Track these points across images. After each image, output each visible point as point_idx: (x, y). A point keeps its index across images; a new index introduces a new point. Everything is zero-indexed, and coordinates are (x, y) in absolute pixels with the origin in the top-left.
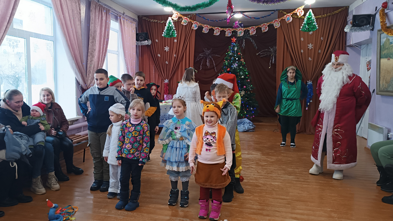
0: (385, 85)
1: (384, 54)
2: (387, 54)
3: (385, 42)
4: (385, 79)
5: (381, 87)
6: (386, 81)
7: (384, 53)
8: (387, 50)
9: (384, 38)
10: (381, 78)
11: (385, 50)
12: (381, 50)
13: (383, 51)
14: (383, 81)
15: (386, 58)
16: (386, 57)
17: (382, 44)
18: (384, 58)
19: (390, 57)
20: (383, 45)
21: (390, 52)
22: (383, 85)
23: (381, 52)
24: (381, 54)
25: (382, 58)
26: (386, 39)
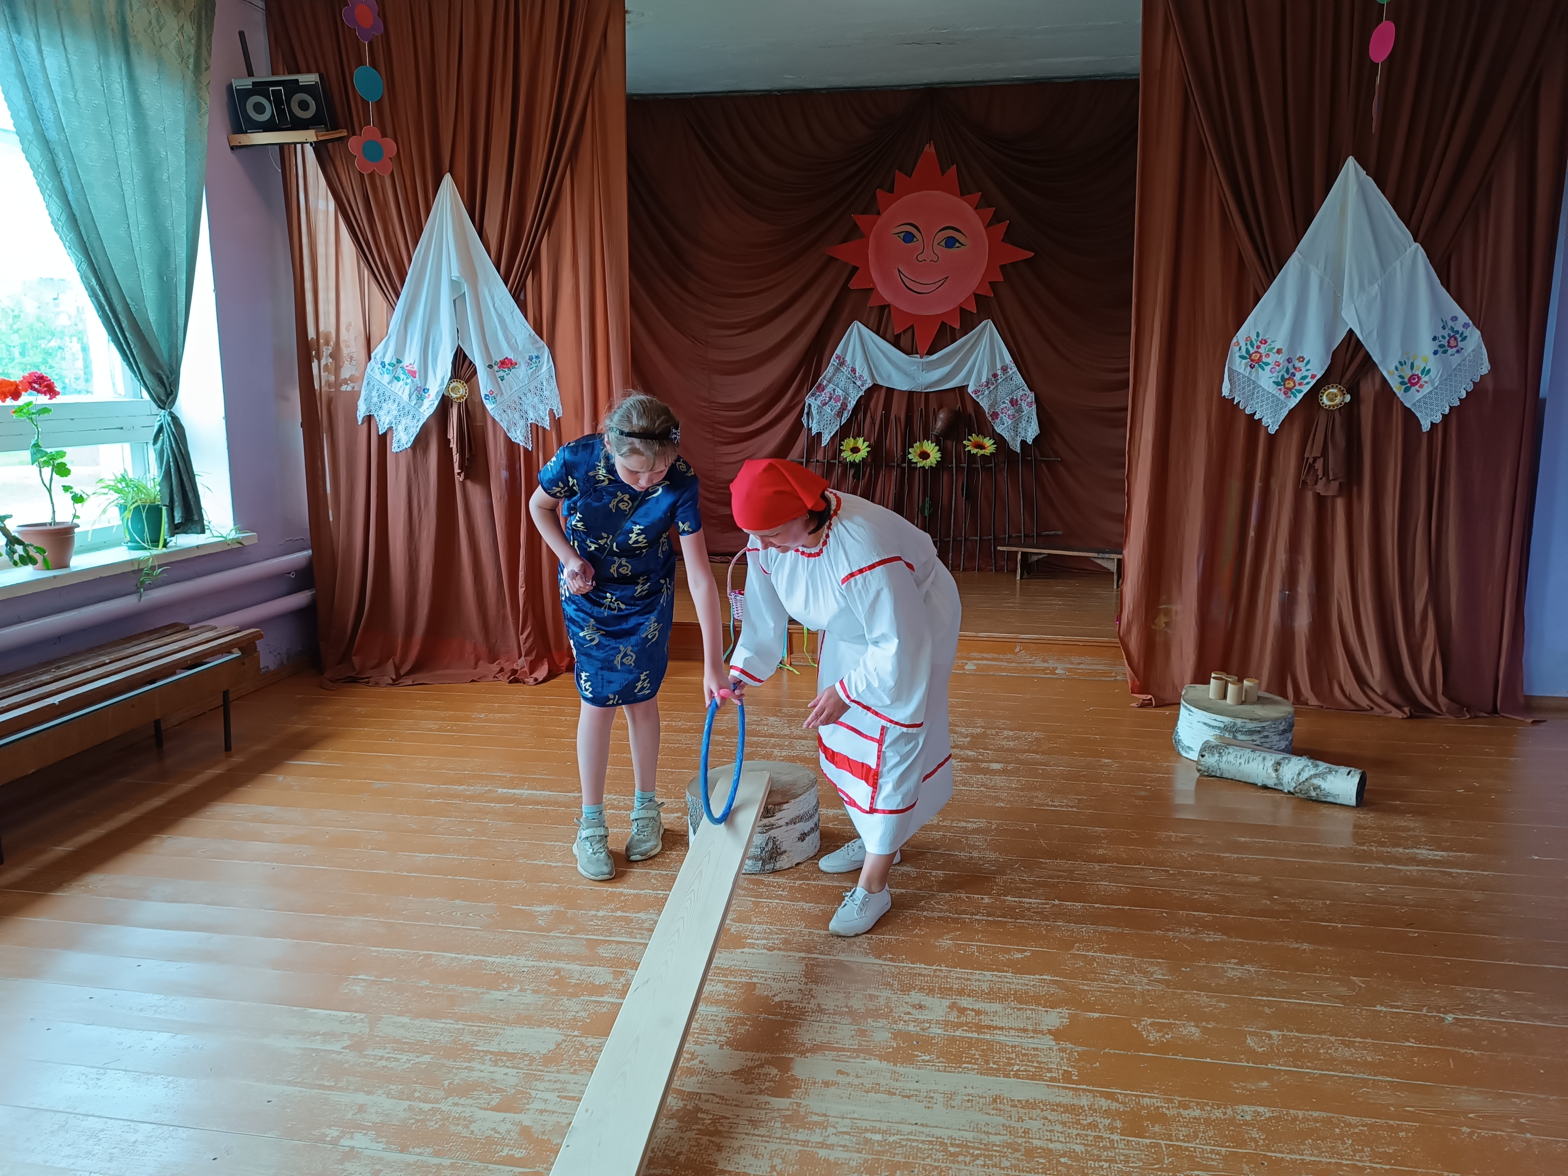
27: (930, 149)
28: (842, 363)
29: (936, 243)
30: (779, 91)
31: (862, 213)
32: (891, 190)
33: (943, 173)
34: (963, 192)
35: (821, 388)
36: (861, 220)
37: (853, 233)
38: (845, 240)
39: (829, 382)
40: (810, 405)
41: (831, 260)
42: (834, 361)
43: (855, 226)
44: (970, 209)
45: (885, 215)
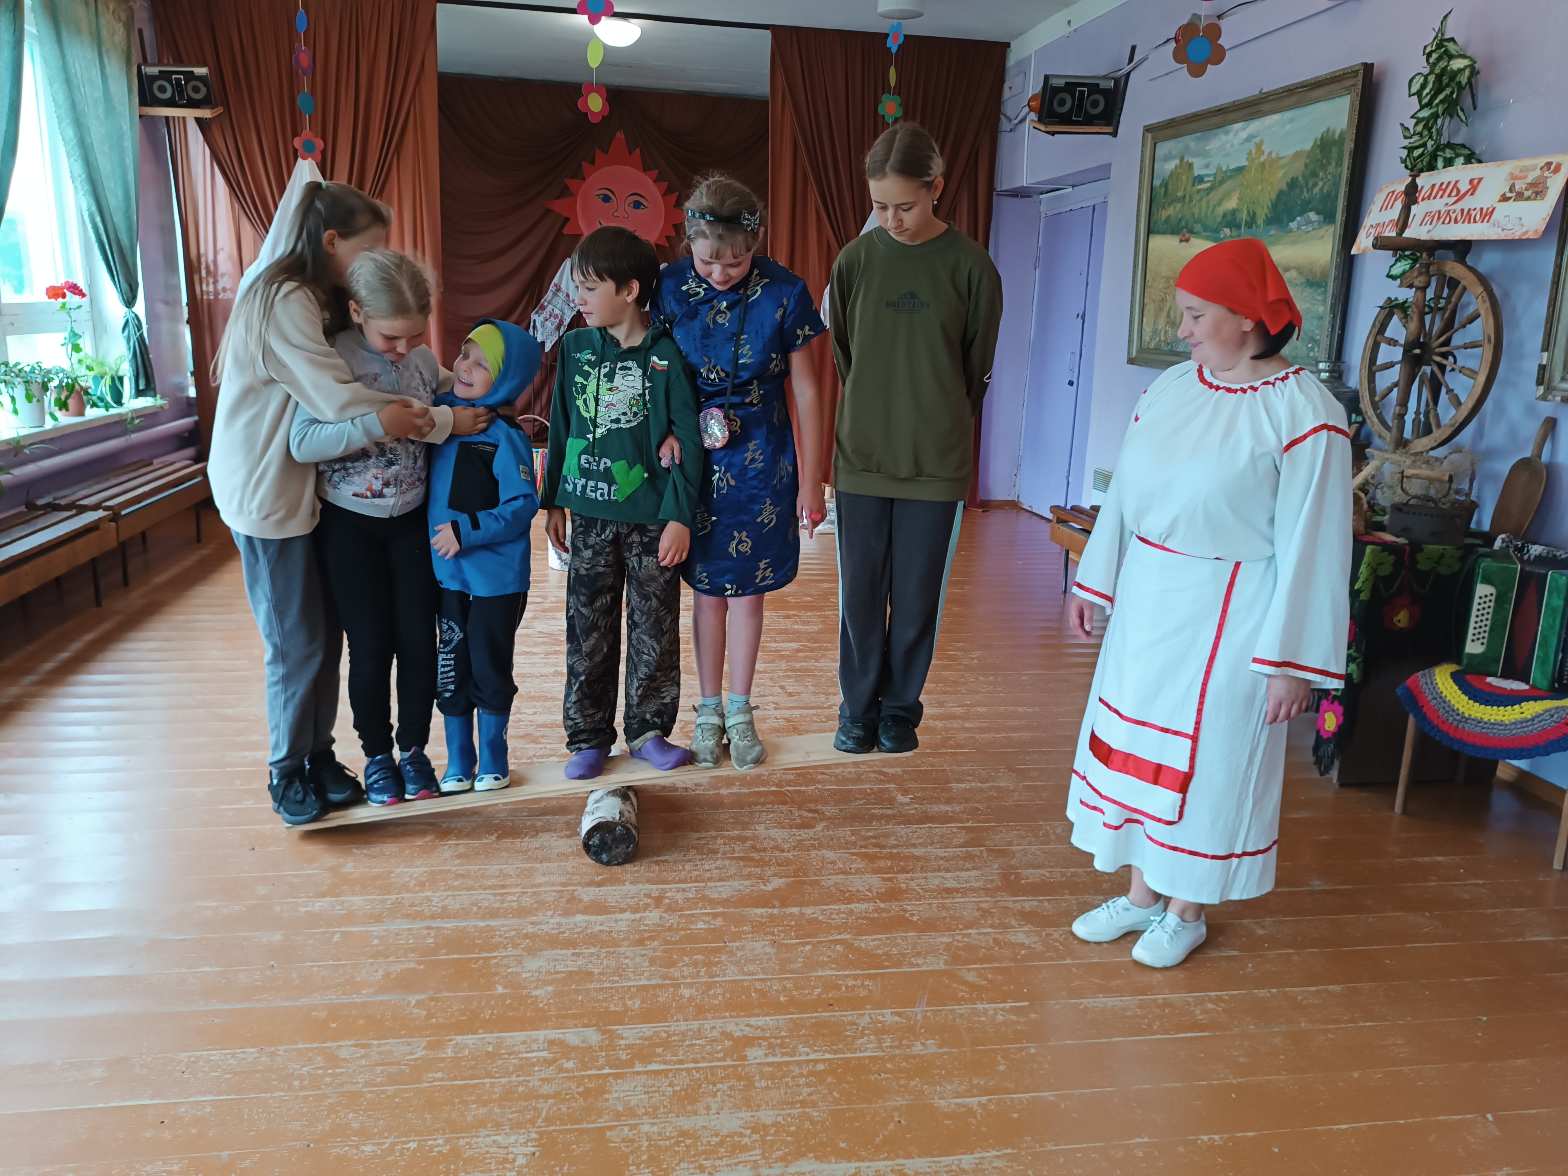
0: (1166, 332)
1: (1164, 217)
2: (1181, 220)
3: (1172, 175)
4: (1166, 309)
5: (1146, 338)
6: (1168, 316)
7: (1164, 214)
8: (1179, 206)
9: (1167, 158)
10: (1150, 309)
11: (1170, 204)
12: (1153, 204)
13: (1163, 208)
14: (1157, 316)
15: (1172, 233)
16: (1174, 231)
17: (1157, 182)
18: (1164, 233)
19: (1191, 232)
20: (1165, 185)
21: (1193, 215)
22: (1155, 332)
23: (1154, 209)
24: (1153, 219)
25: (1158, 233)
26: (1177, 162)
27: (620, 135)
28: (559, 289)
29: (626, 204)
30: (503, 78)
31: (573, 177)
32: (593, 163)
33: (630, 154)
34: (645, 170)
35: (543, 308)
36: (571, 183)
37: (565, 192)
38: (558, 198)
39: (549, 303)
40: (535, 321)
41: (548, 211)
42: (552, 287)
43: (566, 187)
44: (651, 182)
45: (589, 180)
